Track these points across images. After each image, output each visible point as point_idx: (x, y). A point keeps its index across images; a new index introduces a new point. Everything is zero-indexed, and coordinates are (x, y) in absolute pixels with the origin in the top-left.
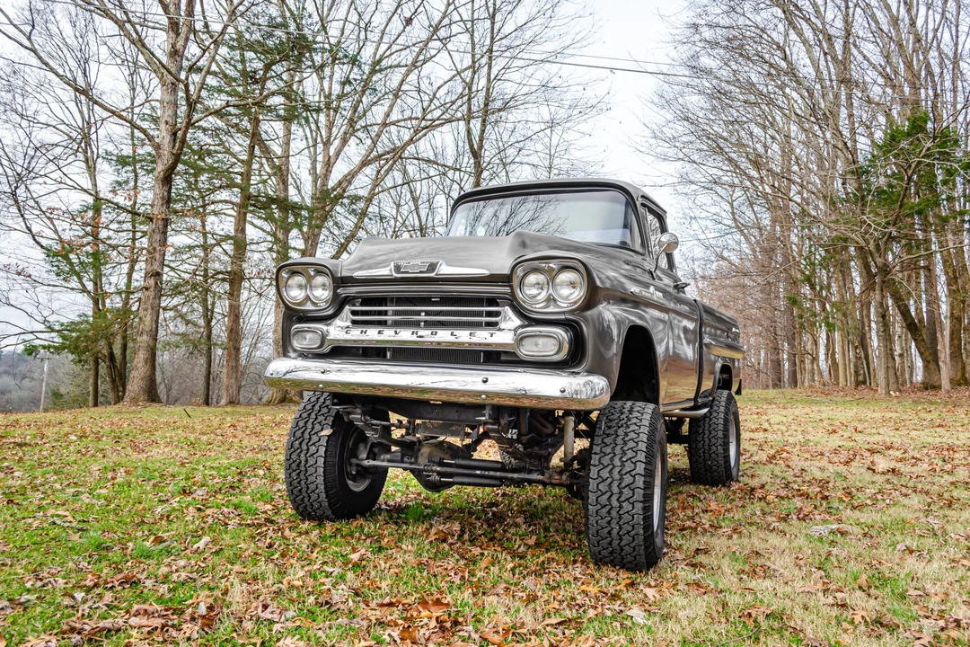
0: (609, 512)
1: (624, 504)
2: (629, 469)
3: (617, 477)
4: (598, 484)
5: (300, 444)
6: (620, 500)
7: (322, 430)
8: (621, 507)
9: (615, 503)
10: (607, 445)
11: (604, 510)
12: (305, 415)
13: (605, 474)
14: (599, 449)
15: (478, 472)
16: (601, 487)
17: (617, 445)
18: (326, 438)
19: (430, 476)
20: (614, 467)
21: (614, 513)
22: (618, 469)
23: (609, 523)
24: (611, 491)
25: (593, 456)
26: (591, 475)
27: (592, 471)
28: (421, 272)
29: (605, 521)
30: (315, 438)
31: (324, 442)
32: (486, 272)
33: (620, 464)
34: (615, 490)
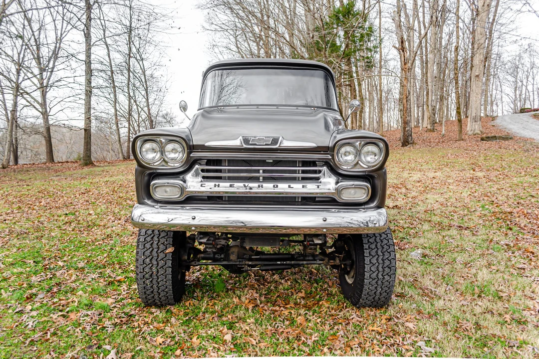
0: (377, 282)
1: (386, 277)
2: (387, 257)
3: (382, 262)
4: (370, 267)
5: (151, 260)
6: (383, 275)
7: (166, 249)
8: (384, 278)
9: (380, 276)
10: (372, 243)
11: (374, 281)
12: (149, 239)
13: (374, 261)
14: (367, 246)
15: (279, 263)
16: (372, 269)
17: (377, 243)
18: (171, 254)
19: (243, 268)
20: (379, 256)
21: (379, 282)
22: (381, 257)
23: (376, 288)
24: (378, 270)
25: (365, 251)
26: (366, 262)
27: (366, 260)
28: (266, 145)
29: (373, 287)
30: (162, 255)
31: (170, 257)
32: (314, 145)
33: (382, 254)
34: (381, 269)
